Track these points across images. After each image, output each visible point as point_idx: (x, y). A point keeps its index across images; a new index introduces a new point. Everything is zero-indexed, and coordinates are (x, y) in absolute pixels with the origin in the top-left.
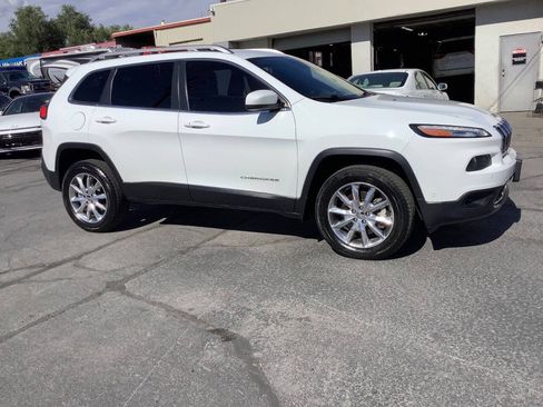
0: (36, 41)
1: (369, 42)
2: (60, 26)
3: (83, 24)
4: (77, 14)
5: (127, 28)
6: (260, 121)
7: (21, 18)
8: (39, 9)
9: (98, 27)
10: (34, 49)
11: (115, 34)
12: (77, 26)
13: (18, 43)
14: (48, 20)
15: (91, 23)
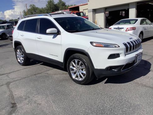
0: (52, 9)
1: (135, 9)
2: (58, 5)
3: (64, 4)
4: (62, 2)
5: (75, 5)
6: (54, 38)
7: (48, 3)
8: (53, 1)
9: (67, 5)
10: (52, 11)
11: (69, 7)
12: (62, 5)
13: (48, 10)
14: (55, 4)
15: (66, 4)
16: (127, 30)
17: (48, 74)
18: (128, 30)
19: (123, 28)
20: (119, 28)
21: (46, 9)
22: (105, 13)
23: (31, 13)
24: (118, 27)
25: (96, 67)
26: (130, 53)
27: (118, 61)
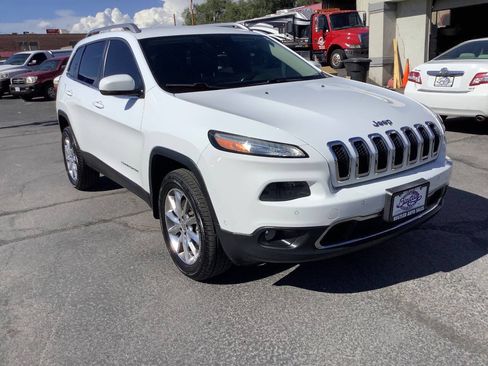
6: (128, 106)
16: (477, 81)
17: (126, 225)
18: (481, 83)
19: (461, 74)
20: (446, 74)
21: (253, 5)
22: (429, 16)
23: (208, 17)
24: (443, 70)
25: (224, 226)
26: (359, 180)
27: (297, 212)
